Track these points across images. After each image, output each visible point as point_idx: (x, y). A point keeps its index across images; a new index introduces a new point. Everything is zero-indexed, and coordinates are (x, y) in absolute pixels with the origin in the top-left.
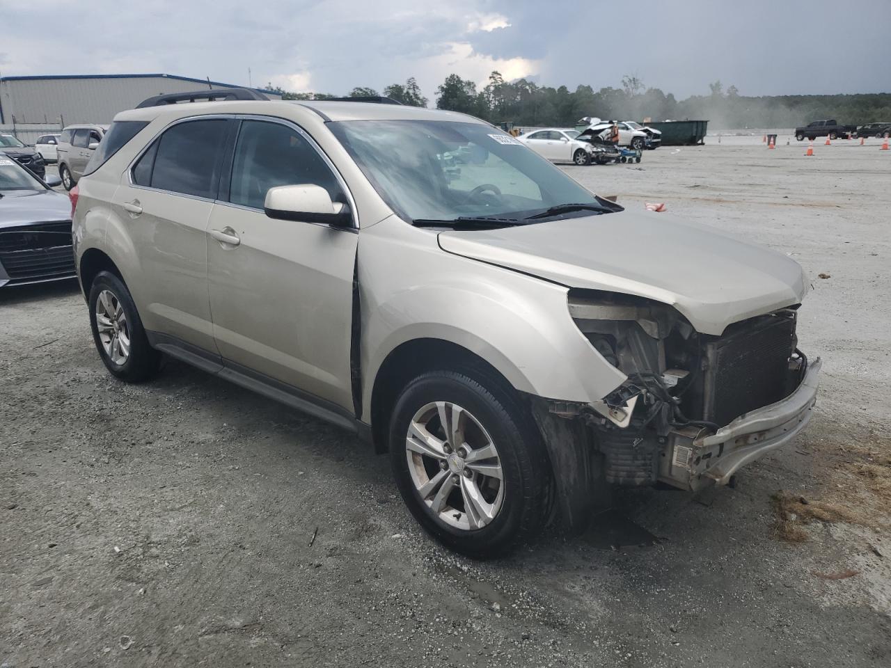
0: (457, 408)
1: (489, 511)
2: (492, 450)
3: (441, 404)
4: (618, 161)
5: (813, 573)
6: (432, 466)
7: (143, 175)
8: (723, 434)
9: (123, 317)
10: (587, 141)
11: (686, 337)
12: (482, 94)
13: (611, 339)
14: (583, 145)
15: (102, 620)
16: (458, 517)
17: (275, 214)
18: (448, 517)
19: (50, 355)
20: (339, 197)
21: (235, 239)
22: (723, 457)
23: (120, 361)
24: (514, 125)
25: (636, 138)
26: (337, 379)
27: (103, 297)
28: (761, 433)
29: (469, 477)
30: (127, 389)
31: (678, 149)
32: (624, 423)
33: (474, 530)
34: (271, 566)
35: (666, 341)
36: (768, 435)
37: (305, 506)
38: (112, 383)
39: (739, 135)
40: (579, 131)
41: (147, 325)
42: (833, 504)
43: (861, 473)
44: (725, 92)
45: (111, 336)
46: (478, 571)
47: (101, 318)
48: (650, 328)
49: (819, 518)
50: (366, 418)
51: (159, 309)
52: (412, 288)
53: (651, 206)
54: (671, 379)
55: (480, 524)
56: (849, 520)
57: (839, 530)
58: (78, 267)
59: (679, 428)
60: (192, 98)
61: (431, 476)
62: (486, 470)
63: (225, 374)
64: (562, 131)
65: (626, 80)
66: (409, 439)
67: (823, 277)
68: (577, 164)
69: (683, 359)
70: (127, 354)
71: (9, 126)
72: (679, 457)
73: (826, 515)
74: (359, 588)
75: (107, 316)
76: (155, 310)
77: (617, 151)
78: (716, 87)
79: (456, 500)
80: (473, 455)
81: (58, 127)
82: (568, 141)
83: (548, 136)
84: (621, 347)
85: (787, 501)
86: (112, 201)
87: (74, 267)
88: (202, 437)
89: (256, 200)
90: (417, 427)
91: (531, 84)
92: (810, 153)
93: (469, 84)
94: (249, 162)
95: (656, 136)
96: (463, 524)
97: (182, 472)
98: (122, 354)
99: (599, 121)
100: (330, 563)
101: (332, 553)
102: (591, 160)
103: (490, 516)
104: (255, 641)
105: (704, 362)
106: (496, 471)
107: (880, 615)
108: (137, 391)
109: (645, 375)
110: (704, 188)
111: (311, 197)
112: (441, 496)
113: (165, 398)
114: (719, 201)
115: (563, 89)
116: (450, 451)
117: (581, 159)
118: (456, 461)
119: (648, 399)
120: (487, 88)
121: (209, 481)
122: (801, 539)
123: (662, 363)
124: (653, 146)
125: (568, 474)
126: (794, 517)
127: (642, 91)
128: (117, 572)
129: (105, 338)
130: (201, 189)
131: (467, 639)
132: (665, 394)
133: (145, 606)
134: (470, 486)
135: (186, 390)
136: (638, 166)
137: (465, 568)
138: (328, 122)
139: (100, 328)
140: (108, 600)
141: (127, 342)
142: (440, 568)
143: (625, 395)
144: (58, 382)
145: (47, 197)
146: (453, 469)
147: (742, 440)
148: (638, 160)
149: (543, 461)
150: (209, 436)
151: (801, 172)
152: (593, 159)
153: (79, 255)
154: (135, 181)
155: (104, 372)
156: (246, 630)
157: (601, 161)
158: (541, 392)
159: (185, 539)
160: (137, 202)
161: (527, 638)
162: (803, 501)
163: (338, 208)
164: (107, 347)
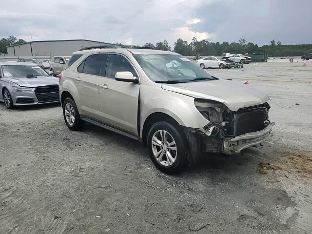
0: (165, 131)
1: (173, 160)
2: (174, 142)
3: (161, 131)
4: (235, 67)
5: (266, 181)
6: (158, 148)
7: (81, 70)
8: (237, 138)
9: (73, 111)
10: (224, 61)
11: (229, 112)
12: (189, 45)
13: (207, 113)
14: (222, 62)
15: (69, 184)
16: (165, 163)
17: (118, 79)
18: (163, 163)
19: (51, 123)
20: (135, 75)
21: (106, 87)
22: (239, 146)
23: (71, 124)
24: (200, 55)
25: (242, 60)
26: (133, 126)
27: (67, 105)
28: (250, 139)
29: (168, 151)
30: (73, 132)
31: (257, 63)
32: (209, 135)
33: (169, 166)
34: (113, 175)
35: (223, 114)
36: (252, 141)
37: (124, 161)
38: (69, 131)
39: (282, 59)
40: (221, 57)
41: (80, 113)
42: (278, 165)
43: (290, 158)
44: (276, 43)
45: (69, 117)
46: (170, 177)
47: (66, 111)
48: (218, 110)
49: (273, 168)
50: (141, 136)
51: (84, 108)
52: (154, 98)
53: (243, 82)
54: (224, 124)
55: (171, 164)
56: (281, 169)
57: (277, 172)
58: (60, 97)
59: (225, 137)
60: (95, 48)
61: (158, 152)
62: (172, 148)
63: (102, 126)
64: (215, 57)
65: (240, 40)
66: (152, 141)
67: (297, 104)
68: (220, 69)
69: (228, 118)
70: (73, 122)
71: (34, 57)
72: (226, 145)
73: (275, 168)
74: (137, 180)
75: (68, 111)
76: (83, 108)
77: (234, 64)
78: (273, 42)
79: (165, 158)
80: (169, 144)
81: (49, 57)
82: (217, 61)
83: (211, 59)
84: (211, 115)
85: (264, 164)
86: (71, 77)
87: (59, 98)
88: (95, 145)
89: (113, 76)
90: (154, 138)
91: (207, 42)
92: (305, 65)
93: (185, 42)
94: (111, 65)
95: (249, 59)
96: (166, 165)
97: (89, 153)
98: (72, 122)
99: (229, 54)
100: (129, 174)
101: (130, 172)
102: (225, 67)
103: (174, 161)
104: (108, 190)
105: (233, 119)
106: (175, 148)
107: (283, 191)
108: (76, 133)
109: (216, 122)
110: (264, 76)
111: (128, 75)
112: (161, 157)
113: (84, 135)
114: (268, 81)
115: (218, 43)
116: (163, 144)
117: (222, 67)
118: (165, 147)
119: (217, 129)
120: (191, 43)
121: (97, 155)
122: (266, 173)
123: (221, 120)
124: (248, 63)
125: (194, 148)
126: (265, 168)
127: (246, 44)
128: (72, 174)
129: (67, 118)
130: (97, 73)
131: (165, 192)
132: (222, 128)
133: (80, 182)
134: (168, 154)
135: (91, 132)
136: (242, 69)
137: (167, 177)
138: (133, 54)
139: (66, 114)
140: (70, 180)
141: (74, 118)
142: (160, 176)
143: (209, 127)
144: (54, 130)
145: (49, 78)
146: (164, 149)
147: (244, 141)
148: (242, 67)
149: (187, 145)
150: (97, 144)
151: (300, 71)
152: (226, 67)
153: (61, 93)
154: (78, 72)
155: (66, 128)
156: (106, 188)
157: (229, 67)
158: (187, 126)
159: (90, 168)
160: (79, 77)
161: (182, 192)
162: (269, 164)
163: (135, 78)
164: (68, 120)
